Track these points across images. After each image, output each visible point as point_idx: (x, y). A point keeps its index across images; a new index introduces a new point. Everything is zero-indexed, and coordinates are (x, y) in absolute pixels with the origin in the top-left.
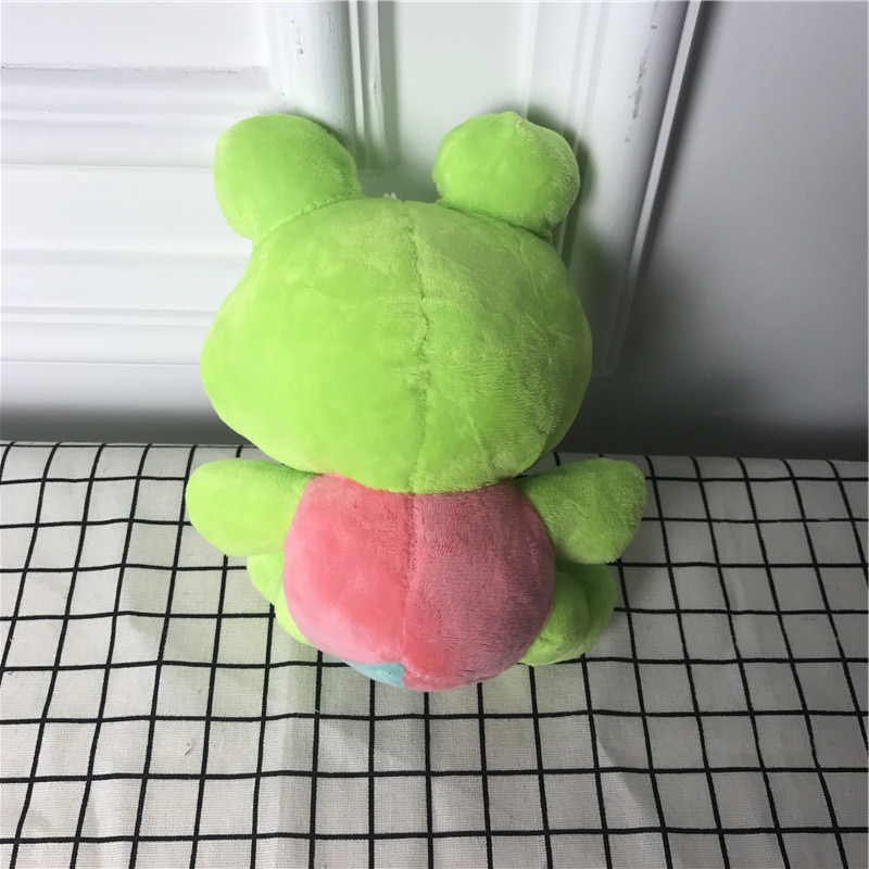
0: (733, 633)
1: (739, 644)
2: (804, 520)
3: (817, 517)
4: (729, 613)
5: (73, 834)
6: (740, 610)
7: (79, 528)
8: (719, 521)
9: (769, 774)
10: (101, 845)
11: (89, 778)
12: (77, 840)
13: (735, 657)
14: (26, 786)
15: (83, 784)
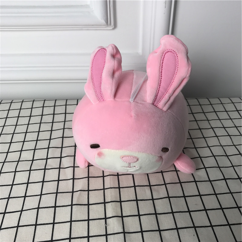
0: (209, 124)
1: (211, 125)
2: (222, 104)
3: (225, 103)
4: (208, 120)
5: (59, 167)
6: (210, 120)
7: (53, 115)
8: (202, 105)
9: (223, 147)
10: (65, 169)
11: (61, 157)
12: (60, 168)
13: (211, 127)
14: (46, 160)
15: (60, 159)
